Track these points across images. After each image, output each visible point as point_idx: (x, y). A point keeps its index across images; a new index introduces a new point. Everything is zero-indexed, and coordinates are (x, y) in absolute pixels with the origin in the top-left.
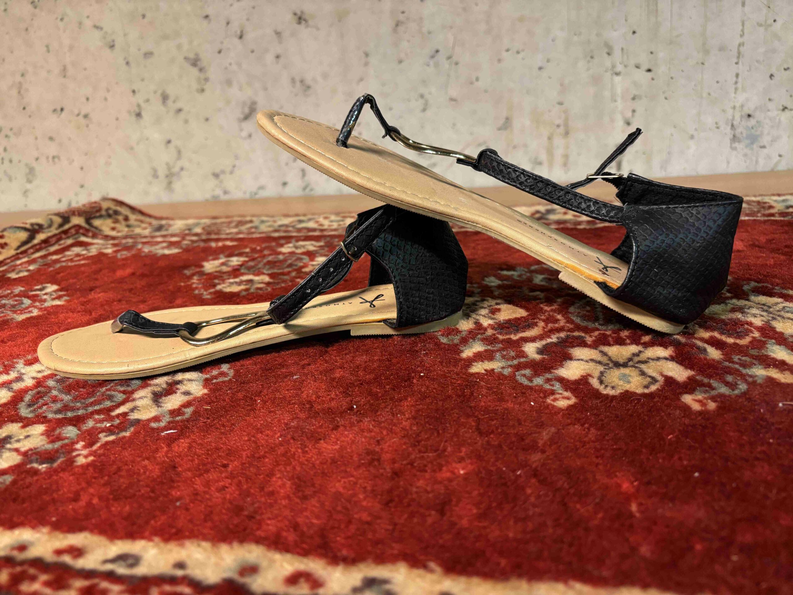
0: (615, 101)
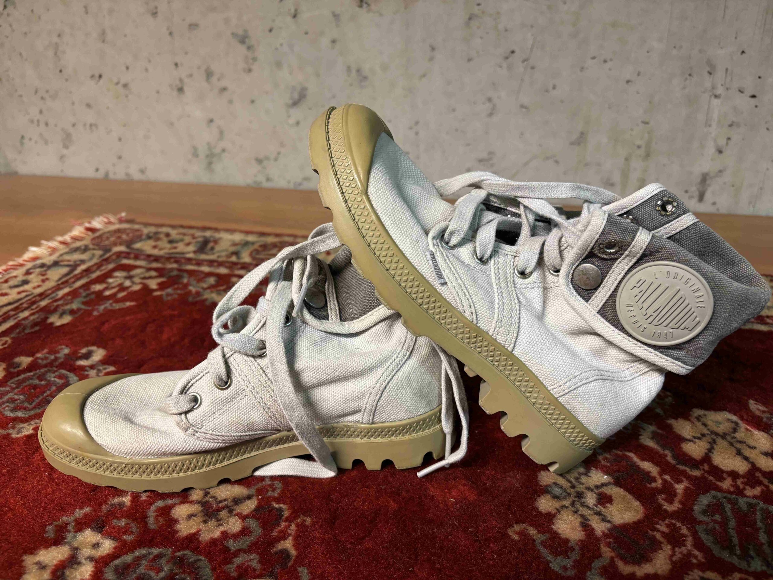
0: (710, 126)
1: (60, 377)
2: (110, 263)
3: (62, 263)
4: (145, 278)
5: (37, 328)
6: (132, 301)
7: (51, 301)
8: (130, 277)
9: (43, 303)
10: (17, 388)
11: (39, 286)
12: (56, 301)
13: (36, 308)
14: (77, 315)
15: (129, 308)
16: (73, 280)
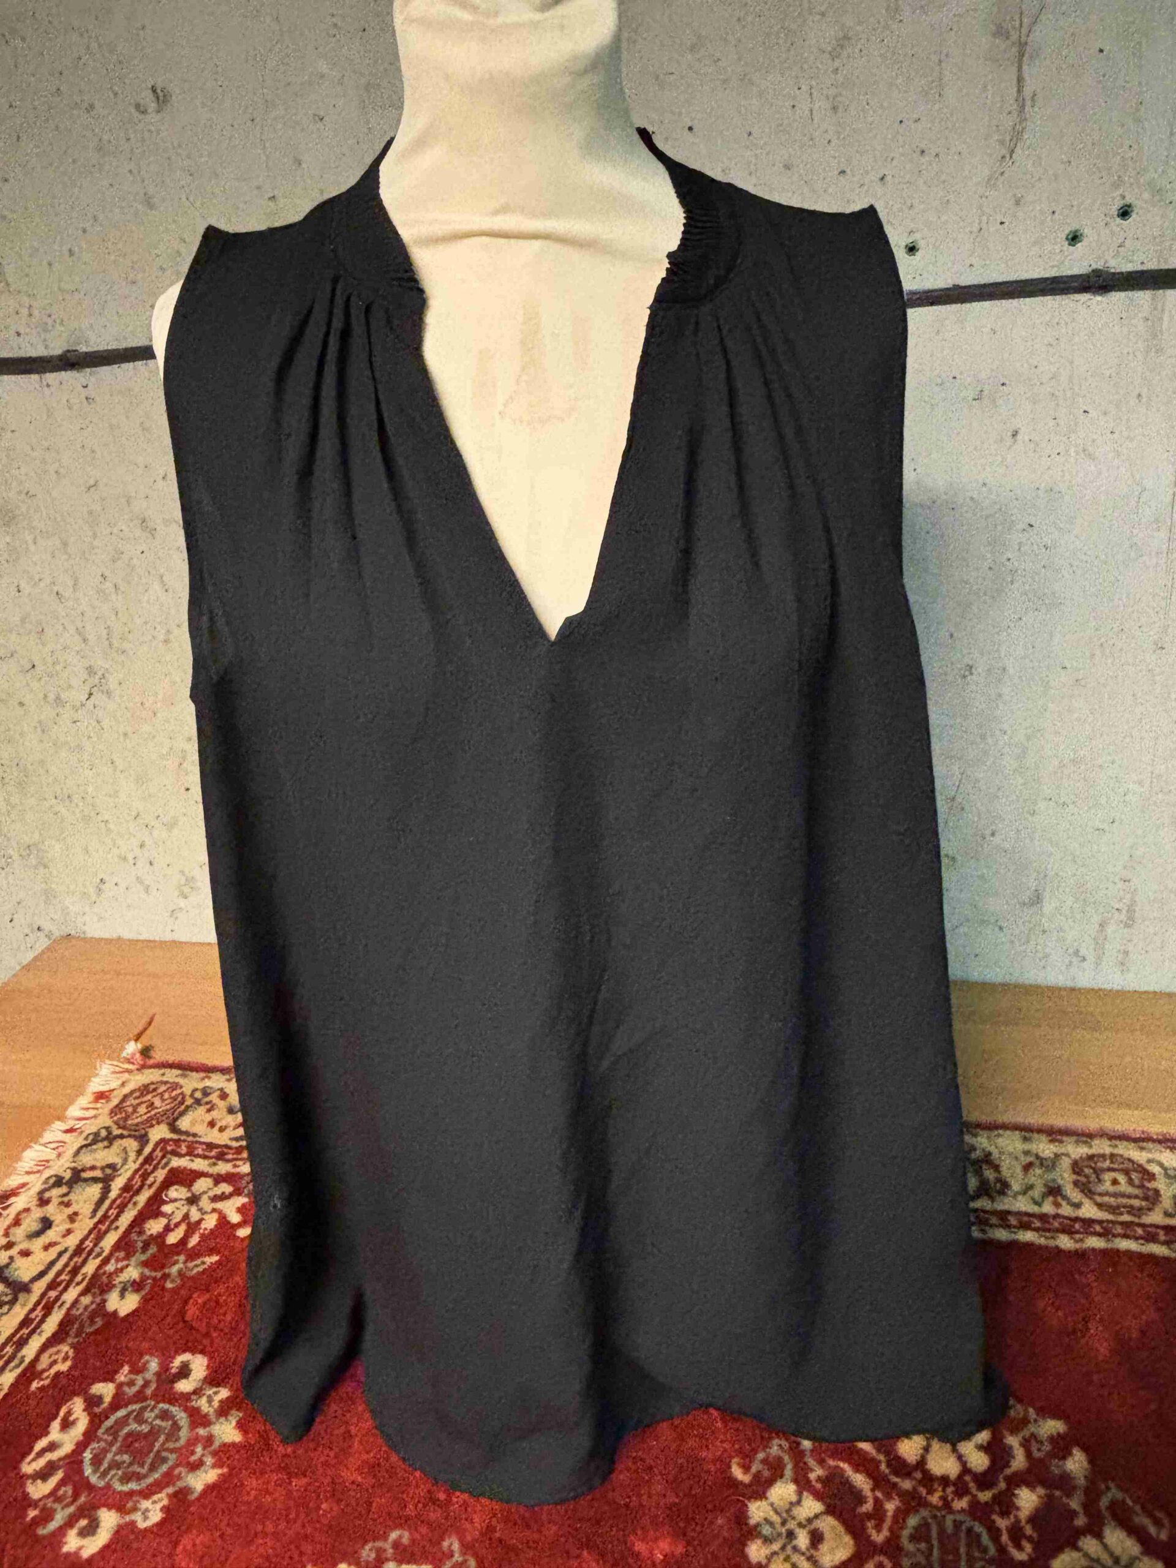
1: (165, 1415)
2: (155, 1168)
3: (84, 1175)
4: (215, 1199)
5: (99, 1322)
6: (211, 1251)
7: (98, 1261)
8: (193, 1200)
9: (90, 1268)
10: (115, 1439)
11: (69, 1232)
12: (106, 1261)
13: (83, 1280)
14: (143, 1293)
15: (213, 1268)
16: (113, 1212)
